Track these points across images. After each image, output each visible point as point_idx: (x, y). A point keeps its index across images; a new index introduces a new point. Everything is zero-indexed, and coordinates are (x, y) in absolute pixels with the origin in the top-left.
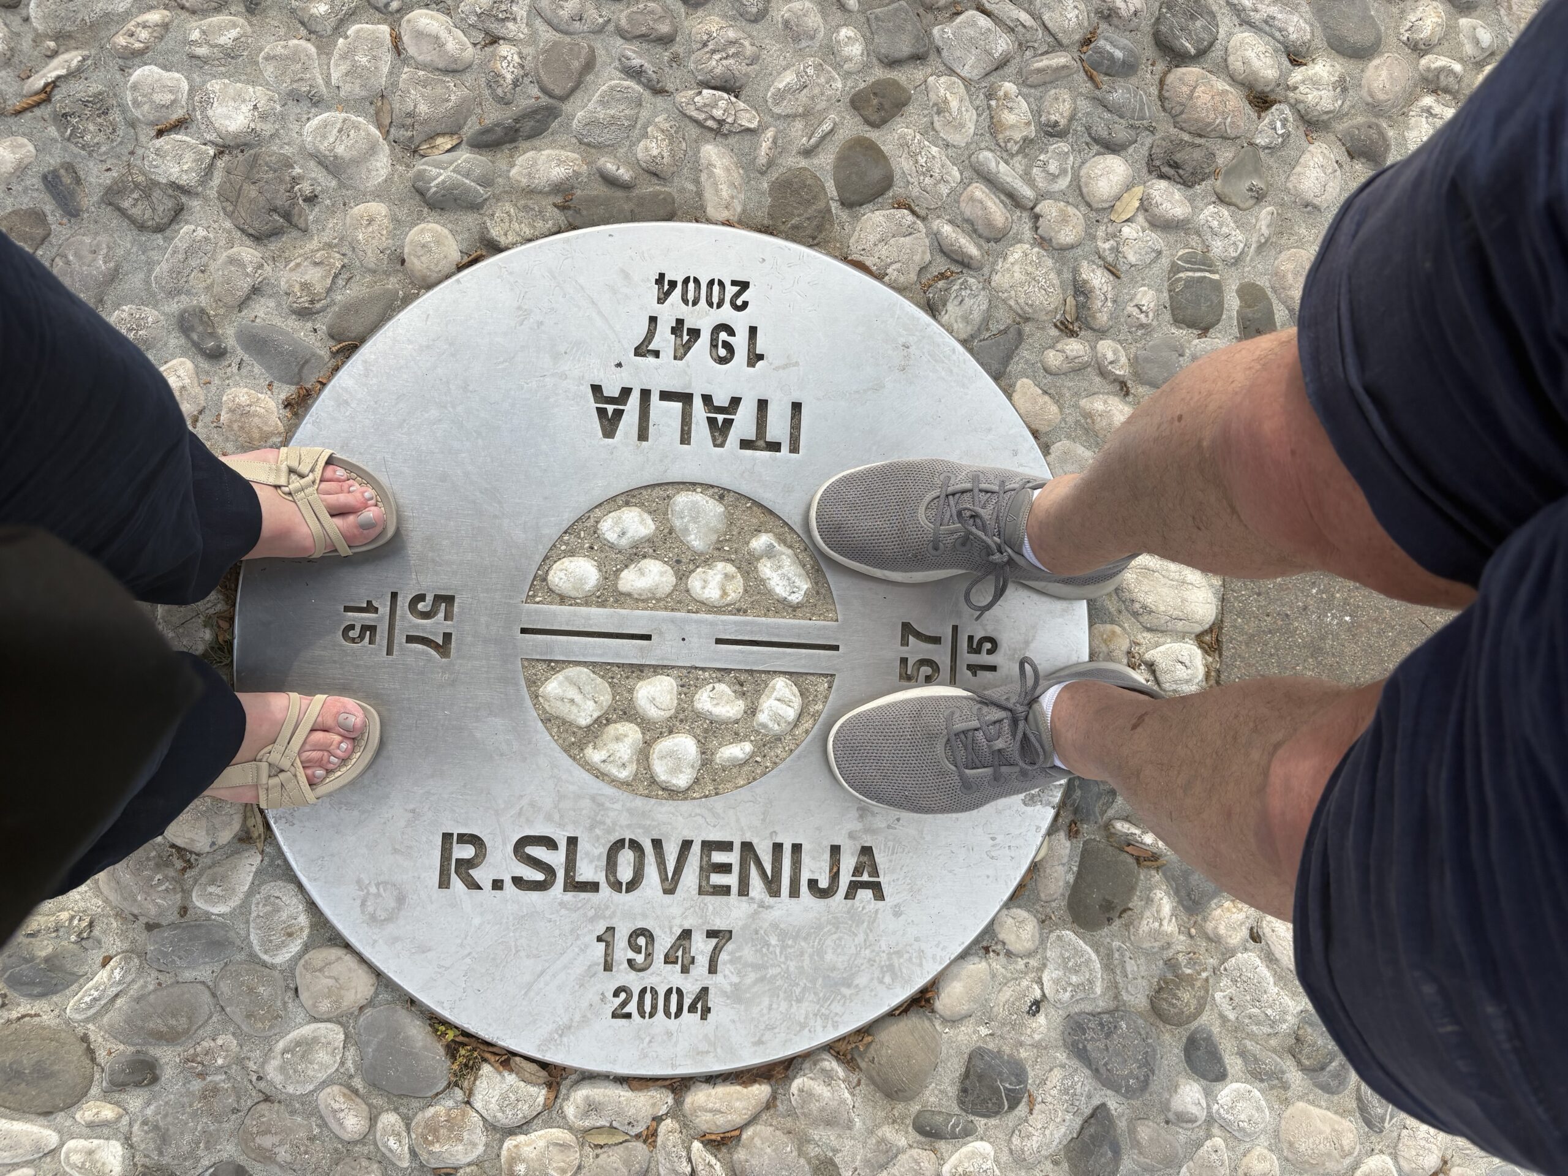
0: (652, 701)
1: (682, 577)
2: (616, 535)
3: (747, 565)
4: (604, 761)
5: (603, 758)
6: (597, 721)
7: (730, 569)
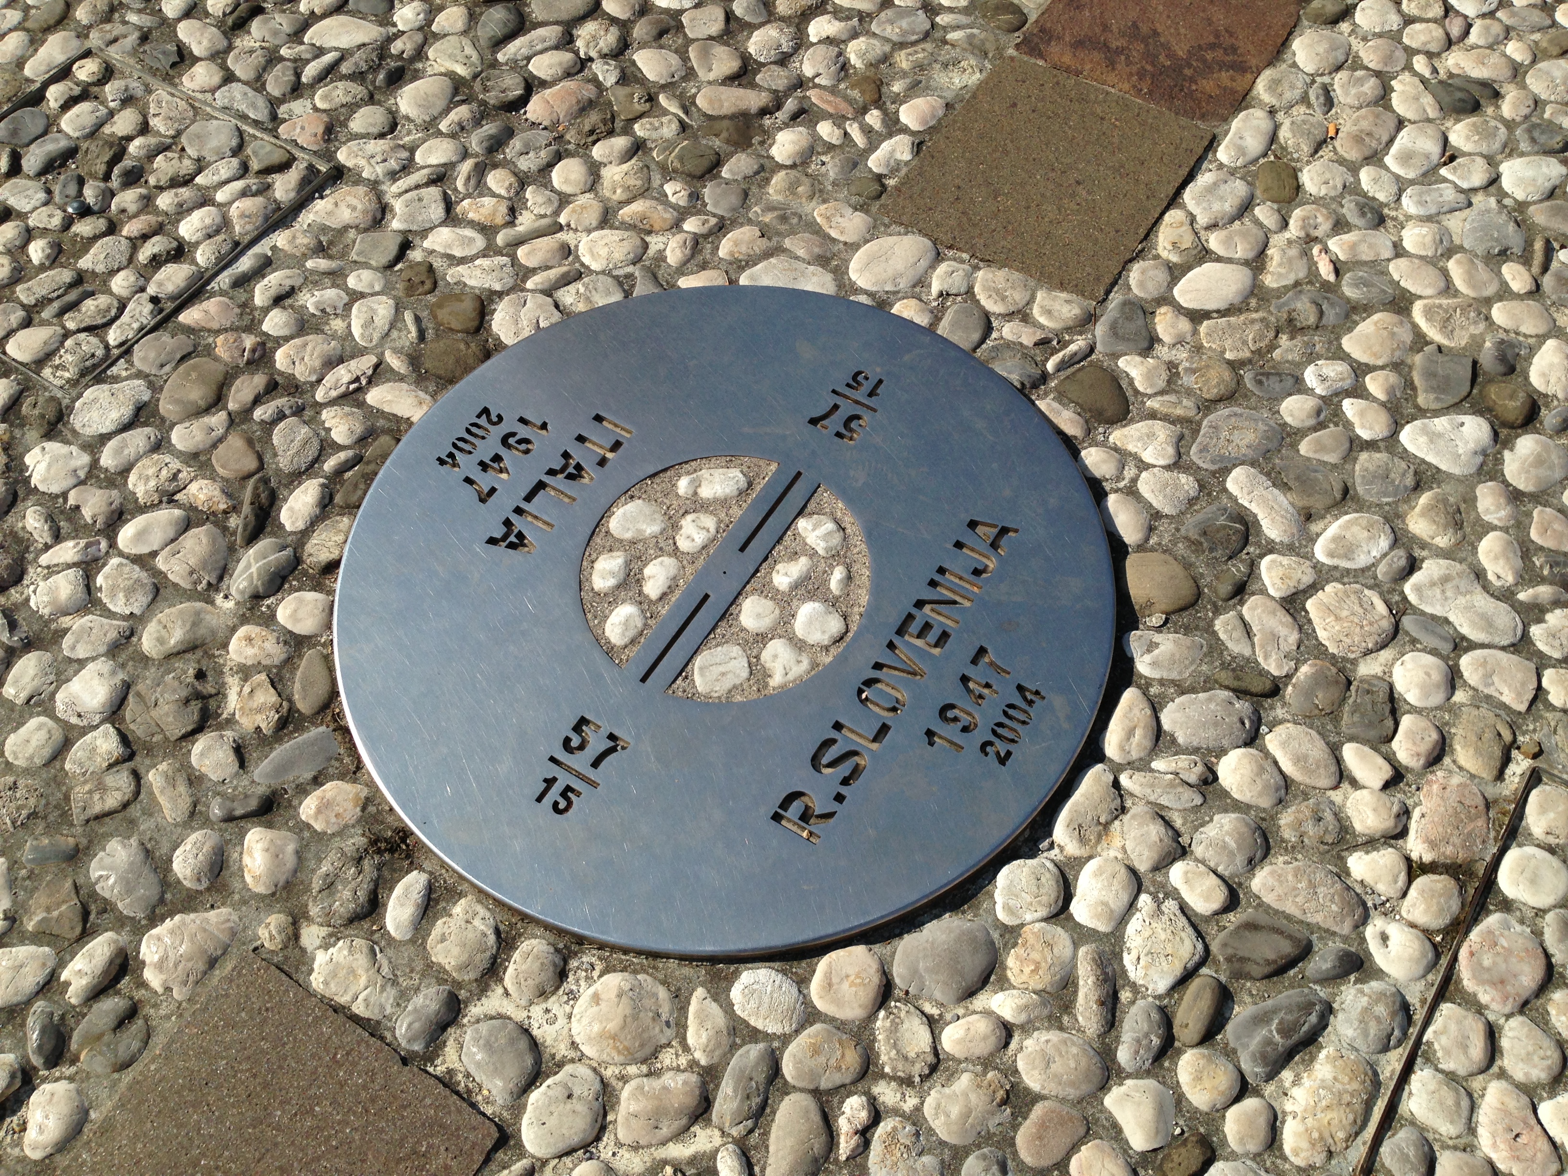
0: (759, 617)
1: (676, 552)
2: (610, 580)
3: (697, 505)
4: (786, 675)
5: (782, 672)
6: (750, 665)
7: (689, 518)
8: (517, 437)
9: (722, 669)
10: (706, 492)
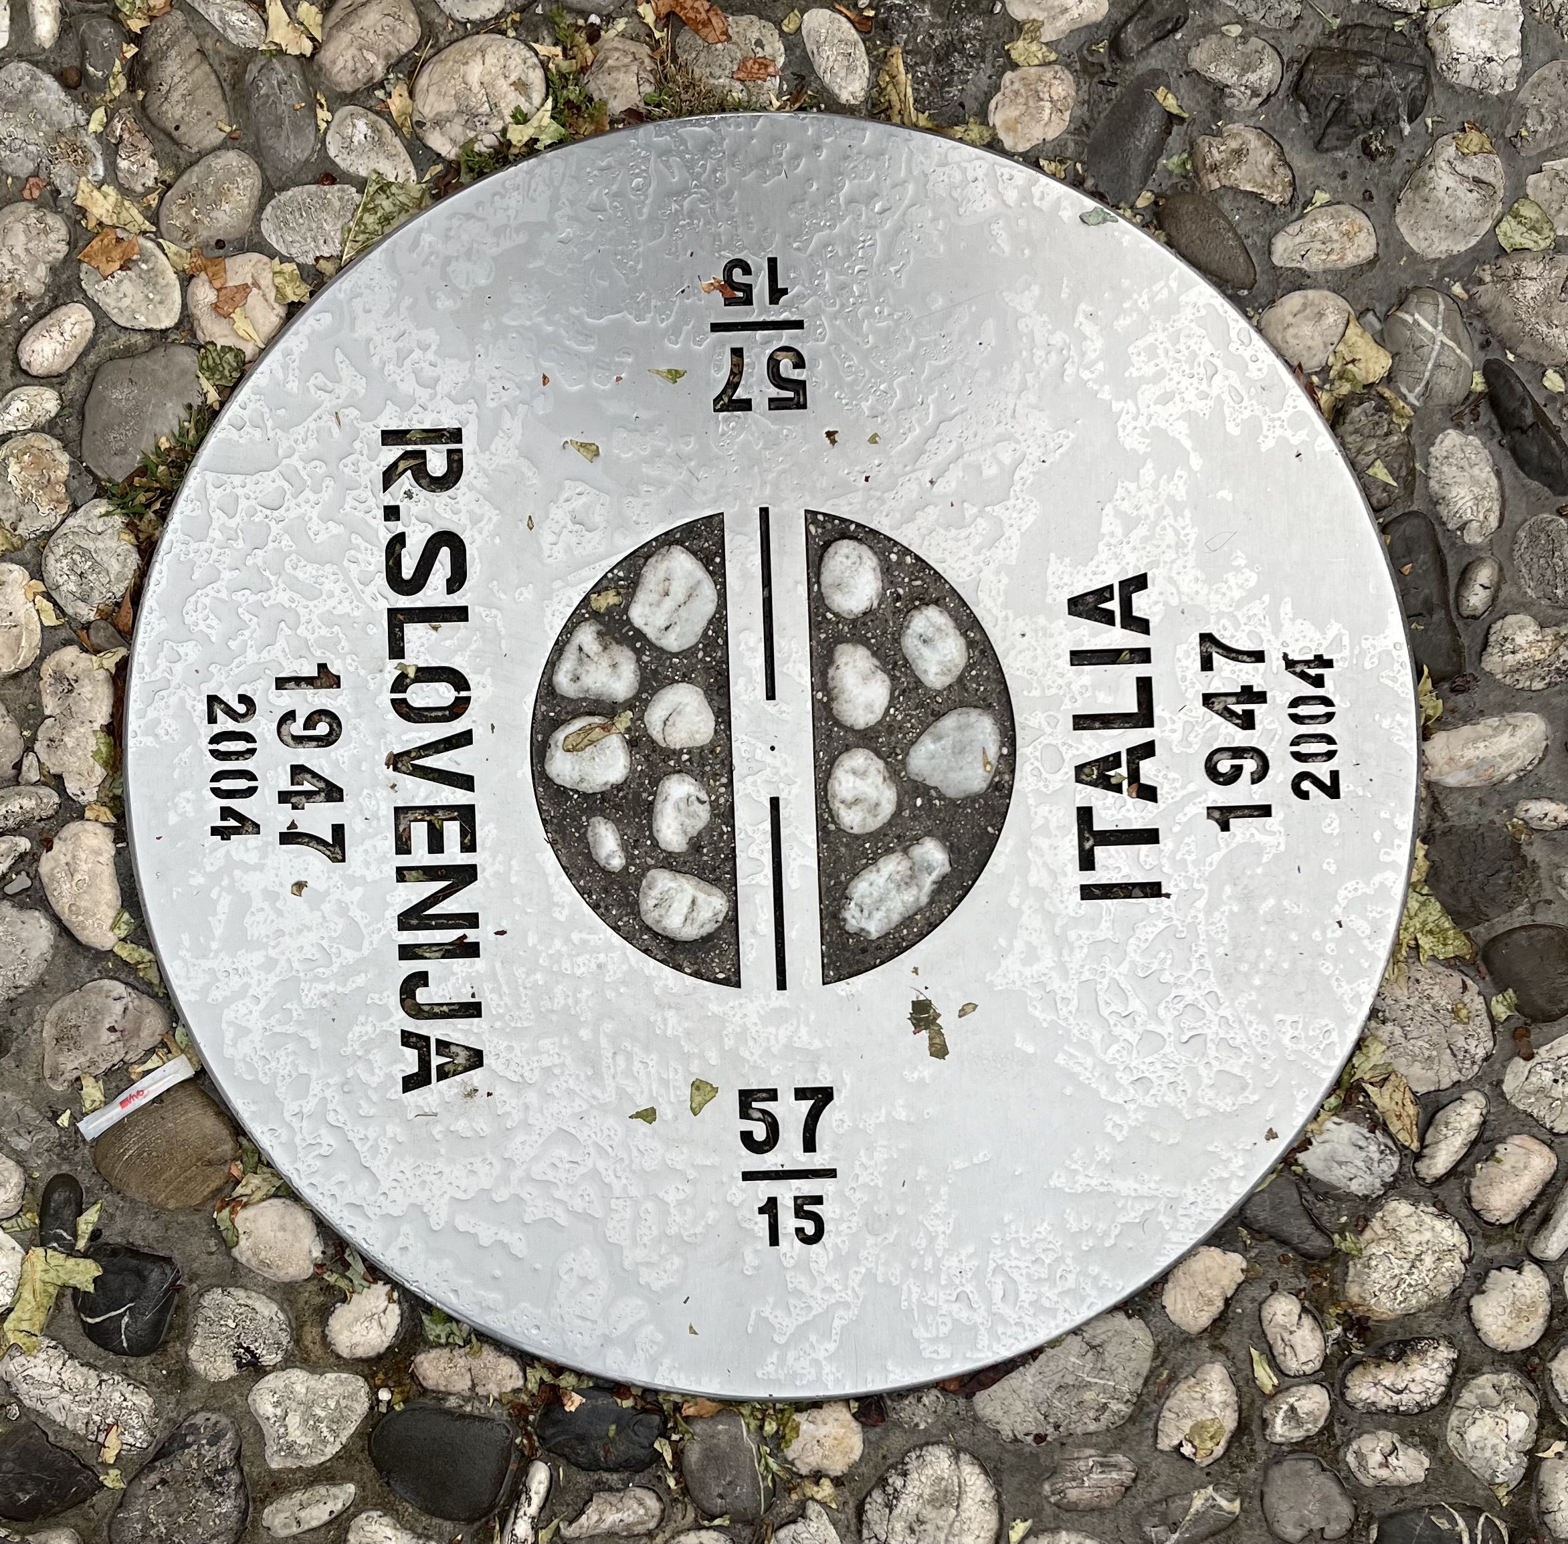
0: (675, 712)
1: (866, 738)
2: (921, 631)
3: (893, 838)
4: (581, 649)
5: (586, 648)
6: (640, 635)
7: (887, 811)
8: (1246, 776)
9: (671, 602)
10: (892, 865)
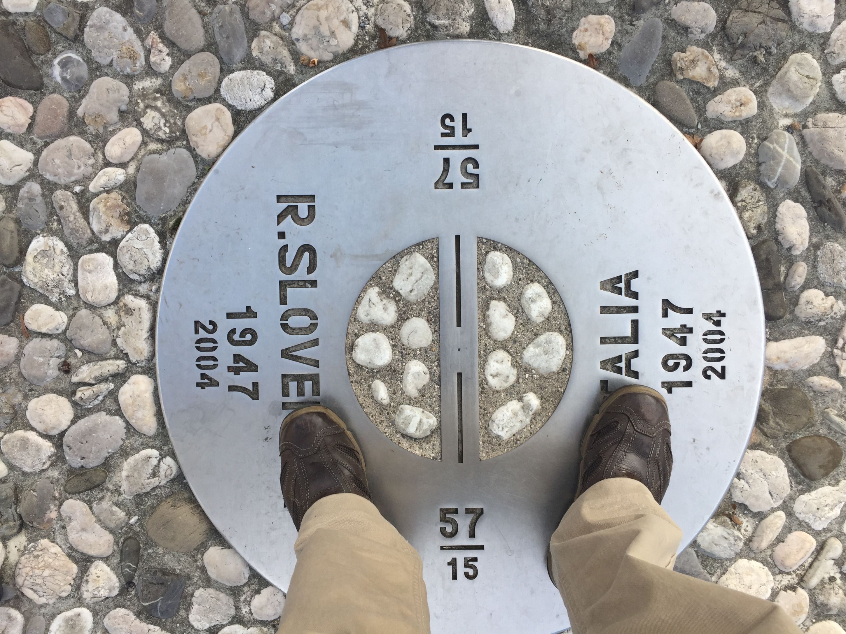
0: (414, 331)
1: (503, 346)
2: (530, 296)
4: (370, 301)
5: (373, 301)
6: (398, 294)
7: (513, 379)
8: (681, 368)
9: (413, 279)
10: (514, 405)
